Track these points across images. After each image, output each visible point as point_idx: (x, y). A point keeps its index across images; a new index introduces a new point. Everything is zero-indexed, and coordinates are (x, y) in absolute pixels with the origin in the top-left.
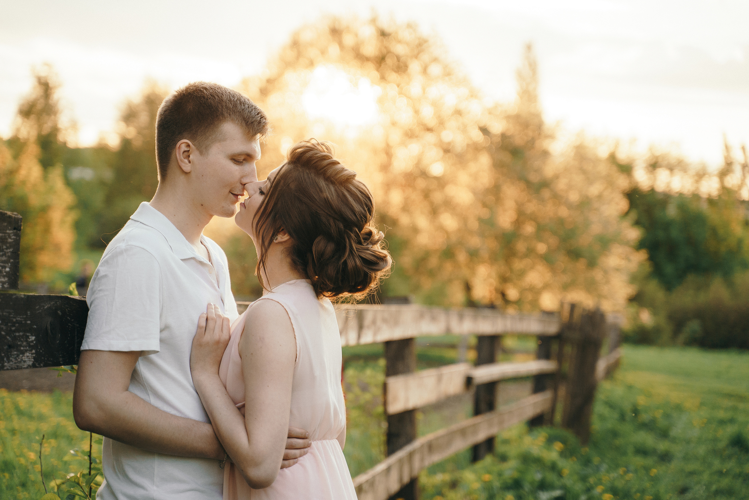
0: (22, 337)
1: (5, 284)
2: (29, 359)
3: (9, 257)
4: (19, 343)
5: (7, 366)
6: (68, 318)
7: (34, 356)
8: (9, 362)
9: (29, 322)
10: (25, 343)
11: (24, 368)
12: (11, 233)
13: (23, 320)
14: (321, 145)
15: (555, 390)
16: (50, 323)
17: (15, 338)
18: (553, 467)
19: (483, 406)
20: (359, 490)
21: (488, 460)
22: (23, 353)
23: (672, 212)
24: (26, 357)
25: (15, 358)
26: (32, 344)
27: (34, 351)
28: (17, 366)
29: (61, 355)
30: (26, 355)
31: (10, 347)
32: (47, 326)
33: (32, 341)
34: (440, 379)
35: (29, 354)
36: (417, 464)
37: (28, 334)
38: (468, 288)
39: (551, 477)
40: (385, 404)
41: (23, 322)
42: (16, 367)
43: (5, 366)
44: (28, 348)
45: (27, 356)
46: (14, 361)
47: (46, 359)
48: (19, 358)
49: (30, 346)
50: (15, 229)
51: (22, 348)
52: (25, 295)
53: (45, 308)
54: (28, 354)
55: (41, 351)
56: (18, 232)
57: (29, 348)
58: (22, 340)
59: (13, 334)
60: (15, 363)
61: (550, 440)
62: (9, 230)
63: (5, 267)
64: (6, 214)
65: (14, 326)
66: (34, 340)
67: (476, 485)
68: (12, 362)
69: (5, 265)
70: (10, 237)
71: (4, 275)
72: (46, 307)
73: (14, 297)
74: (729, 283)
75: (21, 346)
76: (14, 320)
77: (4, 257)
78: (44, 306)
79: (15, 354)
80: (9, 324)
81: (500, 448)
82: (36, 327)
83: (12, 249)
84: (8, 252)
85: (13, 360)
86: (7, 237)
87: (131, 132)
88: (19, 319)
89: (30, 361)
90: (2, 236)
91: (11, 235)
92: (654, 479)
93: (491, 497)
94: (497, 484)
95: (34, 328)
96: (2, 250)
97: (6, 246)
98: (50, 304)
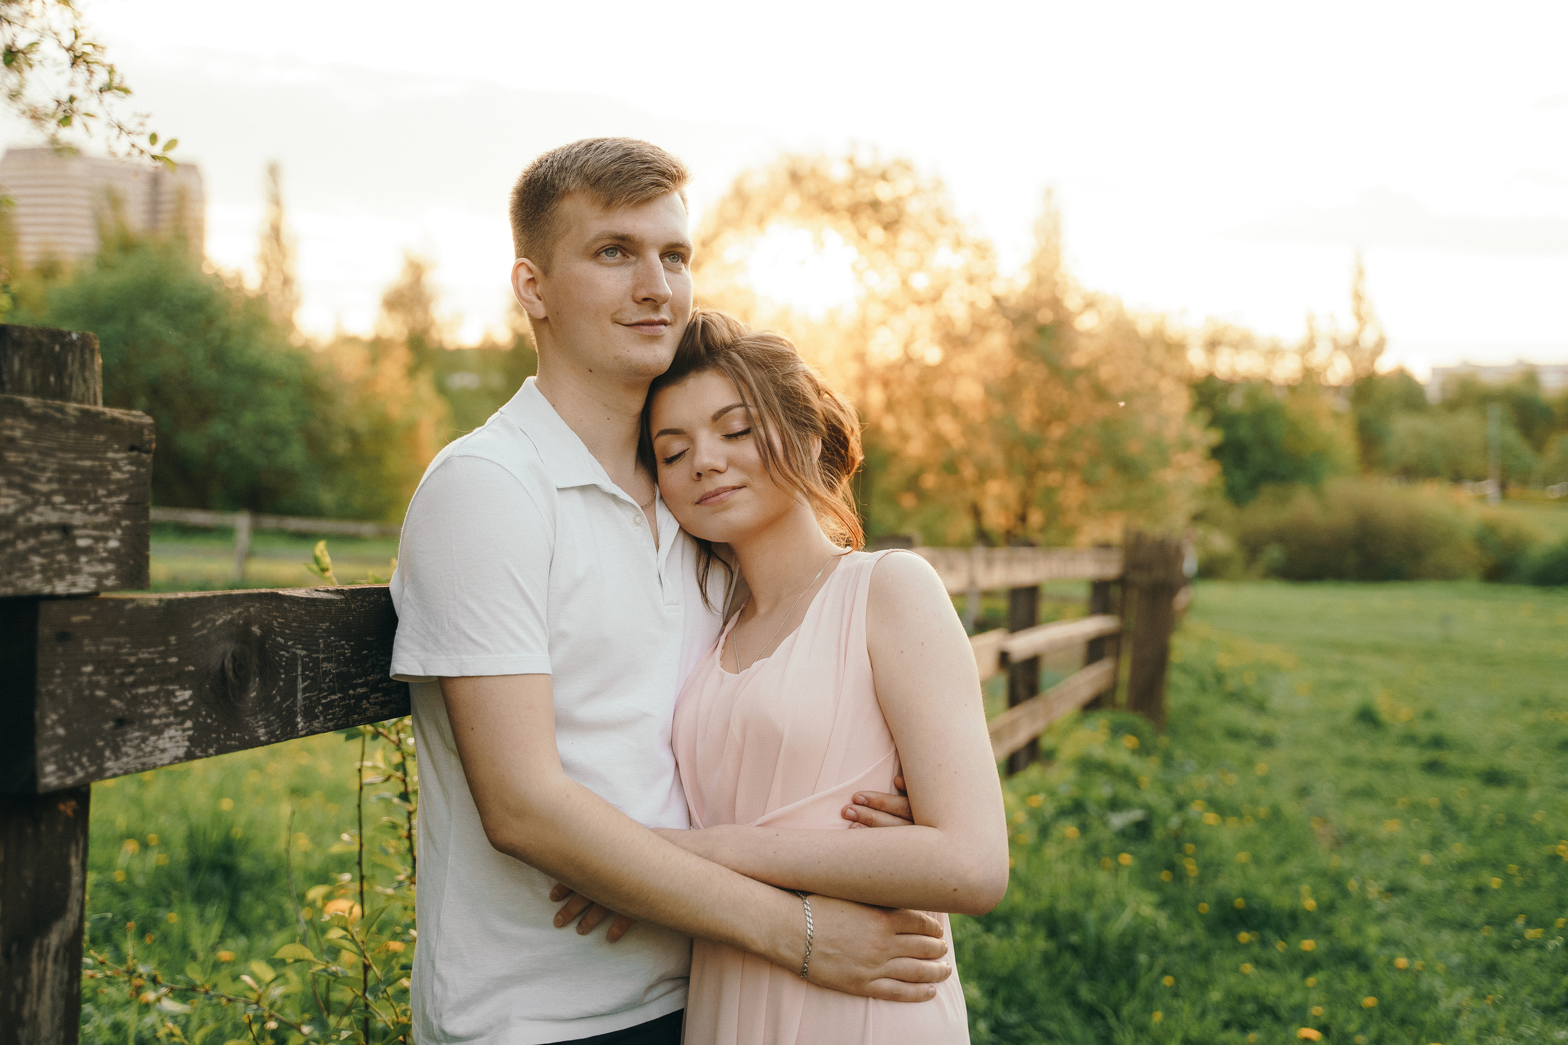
0: (156, 695)
1: (107, 579)
2: (177, 742)
3: (116, 514)
4: (147, 711)
5: (111, 769)
6: (279, 639)
7: (188, 736)
8: (117, 759)
9: (174, 660)
10: (163, 710)
11: (163, 765)
12: (122, 459)
13: (156, 656)
15: (1118, 656)
16: (233, 656)
17: (136, 700)
18: (1126, 774)
19: (1022, 690)
21: (1033, 773)
22: (158, 731)
23: (1236, 401)
24: (167, 740)
25: (138, 747)
26: (183, 708)
27: (189, 724)
28: (143, 764)
29: (261, 723)
30: (166, 736)
31: (121, 722)
32: (223, 664)
33: (184, 702)
35: (176, 731)
37: (171, 688)
38: (976, 512)
39: (1125, 790)
41: (158, 662)
42: (139, 767)
43: (108, 769)
44: (172, 719)
45: (171, 738)
46: (134, 755)
47: (222, 737)
48: (147, 745)
49: (177, 714)
50: (132, 448)
51: (155, 722)
52: (160, 600)
53: (218, 623)
54: (171, 732)
55: (209, 720)
56: (145, 455)
57: (175, 717)
58: (156, 702)
59: (130, 693)
60: (137, 758)
61: (1116, 731)
62: (117, 451)
63: (106, 539)
64: (104, 413)
65: (131, 673)
66: (190, 699)
68: (128, 755)
69: (104, 533)
70: (117, 468)
71: (103, 558)
72: (221, 621)
73: (129, 606)
74: (1318, 495)
75: (152, 716)
76: (132, 659)
77: (101, 514)
78: (214, 620)
79: (137, 738)
80: (118, 671)
81: (1047, 749)
82: (193, 669)
84: (113, 504)
85: (131, 751)
86: (109, 468)
88: (146, 656)
89: (178, 747)
90: (92, 467)
91: (121, 463)
92: (1265, 781)
93: (1044, 831)
94: (1050, 809)
95: (190, 671)
96: (96, 500)
97: (108, 490)
98: (229, 613)
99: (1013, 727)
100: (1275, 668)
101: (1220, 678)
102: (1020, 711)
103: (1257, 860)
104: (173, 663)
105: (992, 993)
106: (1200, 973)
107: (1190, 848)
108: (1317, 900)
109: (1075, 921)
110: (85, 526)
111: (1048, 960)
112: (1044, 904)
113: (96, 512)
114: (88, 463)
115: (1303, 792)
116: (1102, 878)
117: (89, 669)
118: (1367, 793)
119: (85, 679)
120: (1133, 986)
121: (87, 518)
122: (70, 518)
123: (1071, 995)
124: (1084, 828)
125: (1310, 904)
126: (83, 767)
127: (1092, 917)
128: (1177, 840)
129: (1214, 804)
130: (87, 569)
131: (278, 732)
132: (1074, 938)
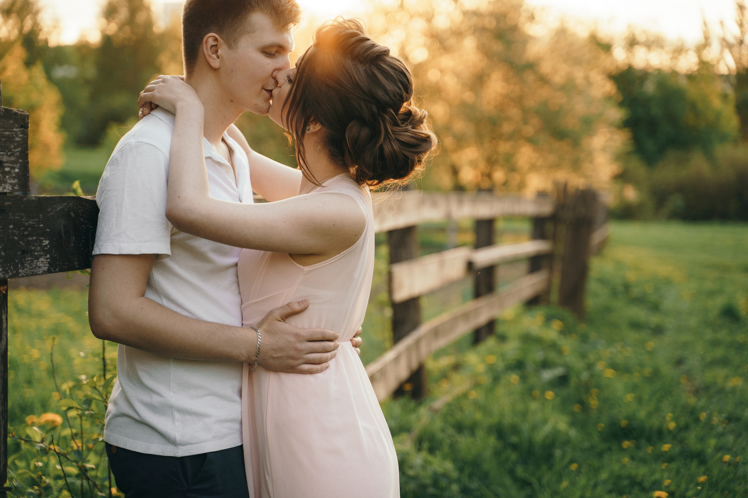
0: (36, 241)
1: (15, 186)
2: (44, 264)
3: (17, 157)
4: (33, 248)
5: (22, 273)
6: (81, 219)
7: (48, 261)
8: (23, 269)
9: (42, 225)
10: (38, 248)
11: (39, 274)
12: (19, 131)
13: (35, 223)
14: (347, 22)
15: (551, 269)
16: (64, 226)
17: (28, 243)
18: (554, 346)
19: (483, 288)
20: (372, 378)
21: (491, 342)
22: (37, 258)
23: (650, 88)
24: (41, 263)
25: (30, 264)
26: (46, 248)
27: (48, 256)
28: (32, 272)
29: (76, 259)
30: (40, 260)
31: (23, 252)
32: (60, 229)
33: (46, 246)
34: (442, 264)
35: (44, 259)
36: (424, 349)
37: (41, 238)
38: (455, 171)
39: (552, 356)
40: (390, 291)
41: (36, 226)
42: (31, 274)
43: (20, 273)
44: (42, 253)
45: (42, 262)
46: (29, 268)
47: (61, 264)
48: (33, 264)
49: (44, 251)
50: (22, 127)
51: (36, 253)
52: (36, 197)
53: (57, 210)
54: (42, 259)
55: (56, 256)
56: (26, 130)
57: (43, 252)
58: (36, 244)
59: (26, 239)
60: (30, 269)
61: (548, 319)
62: (16, 128)
63: (14, 168)
64: (12, 110)
65: (26, 230)
66: (48, 245)
67: (481, 368)
68: (27, 268)
69: (14, 165)
70: (17, 136)
71: (14, 176)
72: (59, 209)
73: (25, 199)
74: (710, 156)
75: (34, 251)
76: (27, 224)
77: (12, 157)
78: (56, 208)
79: (30, 260)
80: (22, 229)
81: (500, 329)
82: (49, 230)
83: (21, 149)
84: (16, 152)
85: (28, 266)
86: (14, 136)
87: (113, 28)
88: (31, 222)
89: (45, 266)
90: (9, 135)
91: (18, 133)
92: (651, 353)
93: (496, 379)
94: (501, 365)
95: (47, 231)
96: (10, 150)
97: (14, 146)
98: (62, 205)
99: (476, 312)
100: (668, 282)
101: (627, 287)
102: (482, 302)
103: (639, 400)
104: (41, 227)
105: (461, 470)
106: (596, 463)
107: (594, 391)
108: (677, 423)
109: (515, 430)
110: (7, 162)
111: (497, 453)
112: (494, 420)
113: (10, 156)
114: (7, 133)
115: (679, 362)
116: (534, 406)
117: (11, 227)
118: (724, 362)
119: (10, 231)
120: (551, 467)
121: (8, 158)
122: (2, 158)
123: (512, 472)
124: (524, 378)
125: (672, 425)
126: (11, 271)
127: (525, 427)
128: (586, 388)
129: (614, 366)
130: (9, 181)
131: (83, 264)
132: (514, 439)
